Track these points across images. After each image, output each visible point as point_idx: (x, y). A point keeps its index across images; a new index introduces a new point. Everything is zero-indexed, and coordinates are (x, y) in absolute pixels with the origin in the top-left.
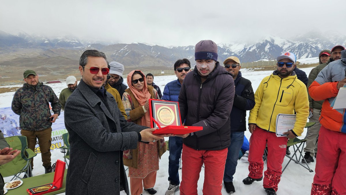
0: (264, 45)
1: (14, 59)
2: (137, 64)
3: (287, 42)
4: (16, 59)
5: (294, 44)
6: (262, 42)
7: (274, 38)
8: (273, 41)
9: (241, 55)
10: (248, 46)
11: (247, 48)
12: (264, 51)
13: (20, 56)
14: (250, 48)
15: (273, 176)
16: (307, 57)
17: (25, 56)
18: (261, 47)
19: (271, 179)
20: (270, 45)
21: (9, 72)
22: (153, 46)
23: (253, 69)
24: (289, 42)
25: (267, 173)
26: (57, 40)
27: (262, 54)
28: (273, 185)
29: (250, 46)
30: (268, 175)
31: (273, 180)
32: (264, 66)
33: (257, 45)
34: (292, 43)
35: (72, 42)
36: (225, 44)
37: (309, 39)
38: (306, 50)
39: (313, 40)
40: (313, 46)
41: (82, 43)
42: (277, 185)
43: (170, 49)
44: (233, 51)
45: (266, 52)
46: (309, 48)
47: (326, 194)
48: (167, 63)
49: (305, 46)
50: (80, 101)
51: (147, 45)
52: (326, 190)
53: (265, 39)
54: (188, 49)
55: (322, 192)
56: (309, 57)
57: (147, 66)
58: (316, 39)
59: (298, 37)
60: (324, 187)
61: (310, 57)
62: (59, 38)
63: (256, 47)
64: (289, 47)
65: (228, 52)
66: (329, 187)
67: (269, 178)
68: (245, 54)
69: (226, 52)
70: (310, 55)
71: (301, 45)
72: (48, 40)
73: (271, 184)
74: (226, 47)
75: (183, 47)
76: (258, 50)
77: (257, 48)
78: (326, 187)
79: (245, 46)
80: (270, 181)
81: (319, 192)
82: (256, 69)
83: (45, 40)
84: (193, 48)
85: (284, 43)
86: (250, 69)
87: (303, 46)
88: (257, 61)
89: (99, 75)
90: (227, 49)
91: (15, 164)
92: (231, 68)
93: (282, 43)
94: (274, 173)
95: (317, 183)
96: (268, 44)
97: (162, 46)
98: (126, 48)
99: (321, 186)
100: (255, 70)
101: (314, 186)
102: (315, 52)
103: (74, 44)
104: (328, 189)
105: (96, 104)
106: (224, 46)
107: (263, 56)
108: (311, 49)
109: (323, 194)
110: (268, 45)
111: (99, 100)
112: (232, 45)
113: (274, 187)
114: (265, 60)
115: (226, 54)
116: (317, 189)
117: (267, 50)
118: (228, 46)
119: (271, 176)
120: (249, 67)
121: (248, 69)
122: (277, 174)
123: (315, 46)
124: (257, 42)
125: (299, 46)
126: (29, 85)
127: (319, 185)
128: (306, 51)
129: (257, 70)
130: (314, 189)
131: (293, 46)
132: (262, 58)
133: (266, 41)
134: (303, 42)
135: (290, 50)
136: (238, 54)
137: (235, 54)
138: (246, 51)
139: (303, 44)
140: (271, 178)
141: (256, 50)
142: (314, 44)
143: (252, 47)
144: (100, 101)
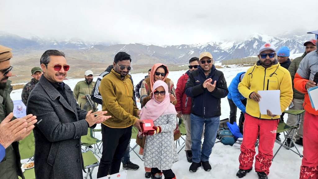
0: (252, 42)
1: (28, 60)
2: (135, 63)
3: (274, 39)
4: (29, 60)
5: (282, 41)
6: (250, 40)
7: (261, 36)
8: (261, 38)
9: (230, 52)
10: (237, 43)
11: (236, 46)
12: (253, 48)
13: (33, 57)
14: (239, 46)
15: (264, 159)
16: (294, 53)
17: (37, 57)
18: (250, 44)
19: (262, 163)
20: (258, 43)
21: (23, 71)
22: (149, 46)
23: (242, 65)
24: (276, 39)
25: (258, 156)
26: (64, 42)
27: (250, 50)
28: (264, 169)
29: (239, 44)
30: (259, 158)
31: (263, 163)
32: (253, 62)
33: (245, 42)
34: (279, 40)
35: (77, 44)
36: (216, 42)
37: (296, 36)
38: (293, 46)
39: (300, 37)
40: (300, 43)
41: (86, 44)
42: (268, 168)
43: (164, 48)
44: (223, 49)
45: (255, 49)
46: (296, 44)
47: (314, 175)
48: (162, 60)
49: (292, 42)
50: (42, 96)
51: (143, 44)
52: (314, 172)
53: (253, 37)
54: (181, 48)
55: (310, 173)
56: (296, 53)
57: (143, 64)
58: (303, 36)
59: (285, 34)
60: (312, 169)
61: (298, 53)
62: (66, 41)
63: (244, 45)
64: (277, 43)
65: (218, 49)
66: (317, 168)
67: (260, 162)
68: (234, 52)
69: (216, 50)
70: (297, 51)
71: (288, 41)
72: (57, 42)
73: (262, 167)
74: (216, 45)
75: (176, 46)
76: (247, 47)
77: (246, 45)
78: (314, 169)
79: (234, 44)
80: (261, 165)
81: (307, 173)
82: (245, 64)
83: (54, 43)
84: (185, 47)
85: (272, 40)
86: (239, 65)
87: (290, 43)
88: (246, 58)
89: (61, 71)
90: (217, 47)
91: (30, 149)
92: (207, 63)
93: (270, 40)
94: (265, 156)
95: (305, 165)
96: (256, 41)
97: (157, 45)
98: (125, 48)
99: (309, 168)
100: (244, 66)
101: (302, 168)
102: (302, 48)
103: (79, 45)
104: (316, 170)
105: (56, 98)
106: (214, 44)
107: (252, 53)
108: (298, 46)
109: (311, 175)
110: (256, 43)
111: (59, 94)
112: (222, 43)
113: (265, 171)
114: (253, 56)
115: (216, 51)
116: (305, 170)
117: (255, 47)
118: (218, 44)
119: (262, 159)
120: (239, 63)
121: (238, 65)
122: (268, 157)
123: (302, 43)
124: (246, 40)
125: (286, 42)
126: (36, 80)
127: (307, 167)
128: (293, 48)
129: (246, 66)
130: (303, 171)
131: (281, 43)
132: (251, 54)
133: (254, 38)
134: (290, 39)
135: (278, 46)
136: (227, 51)
137: (224, 51)
138: (236, 48)
139: (290, 41)
140: (262, 161)
141: (245, 47)
142: (301, 41)
143: (241, 45)
144: (59, 96)
